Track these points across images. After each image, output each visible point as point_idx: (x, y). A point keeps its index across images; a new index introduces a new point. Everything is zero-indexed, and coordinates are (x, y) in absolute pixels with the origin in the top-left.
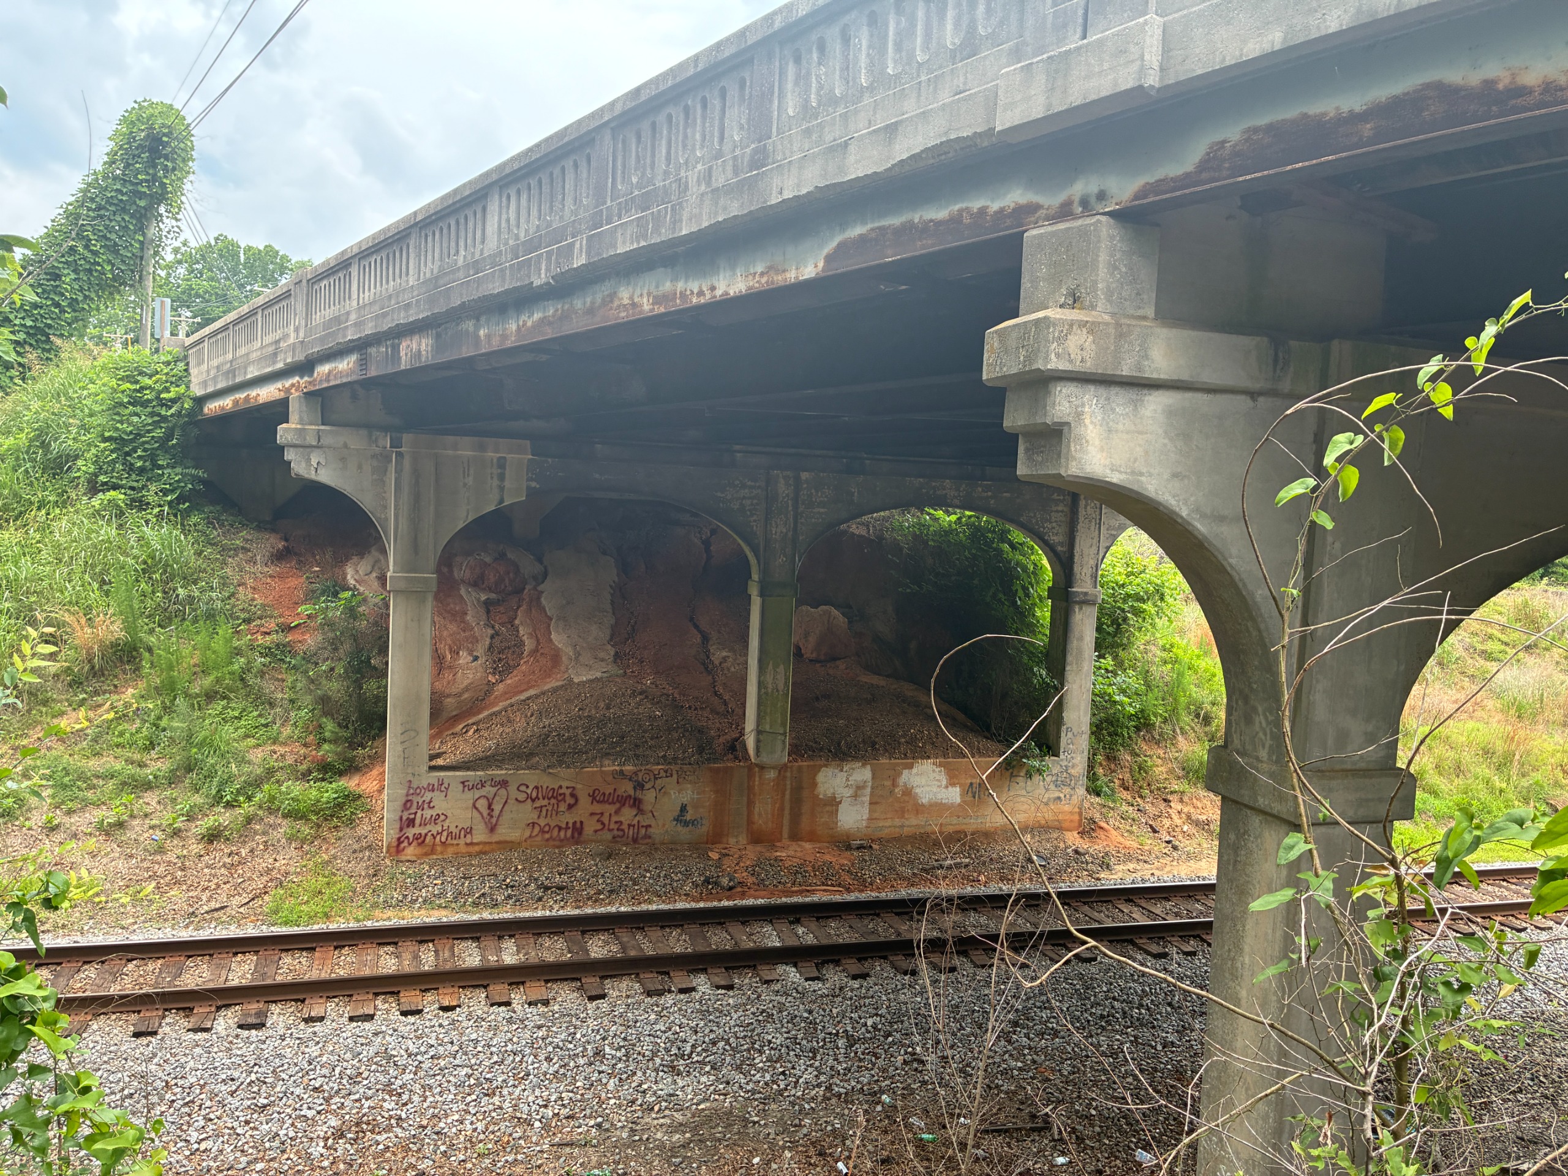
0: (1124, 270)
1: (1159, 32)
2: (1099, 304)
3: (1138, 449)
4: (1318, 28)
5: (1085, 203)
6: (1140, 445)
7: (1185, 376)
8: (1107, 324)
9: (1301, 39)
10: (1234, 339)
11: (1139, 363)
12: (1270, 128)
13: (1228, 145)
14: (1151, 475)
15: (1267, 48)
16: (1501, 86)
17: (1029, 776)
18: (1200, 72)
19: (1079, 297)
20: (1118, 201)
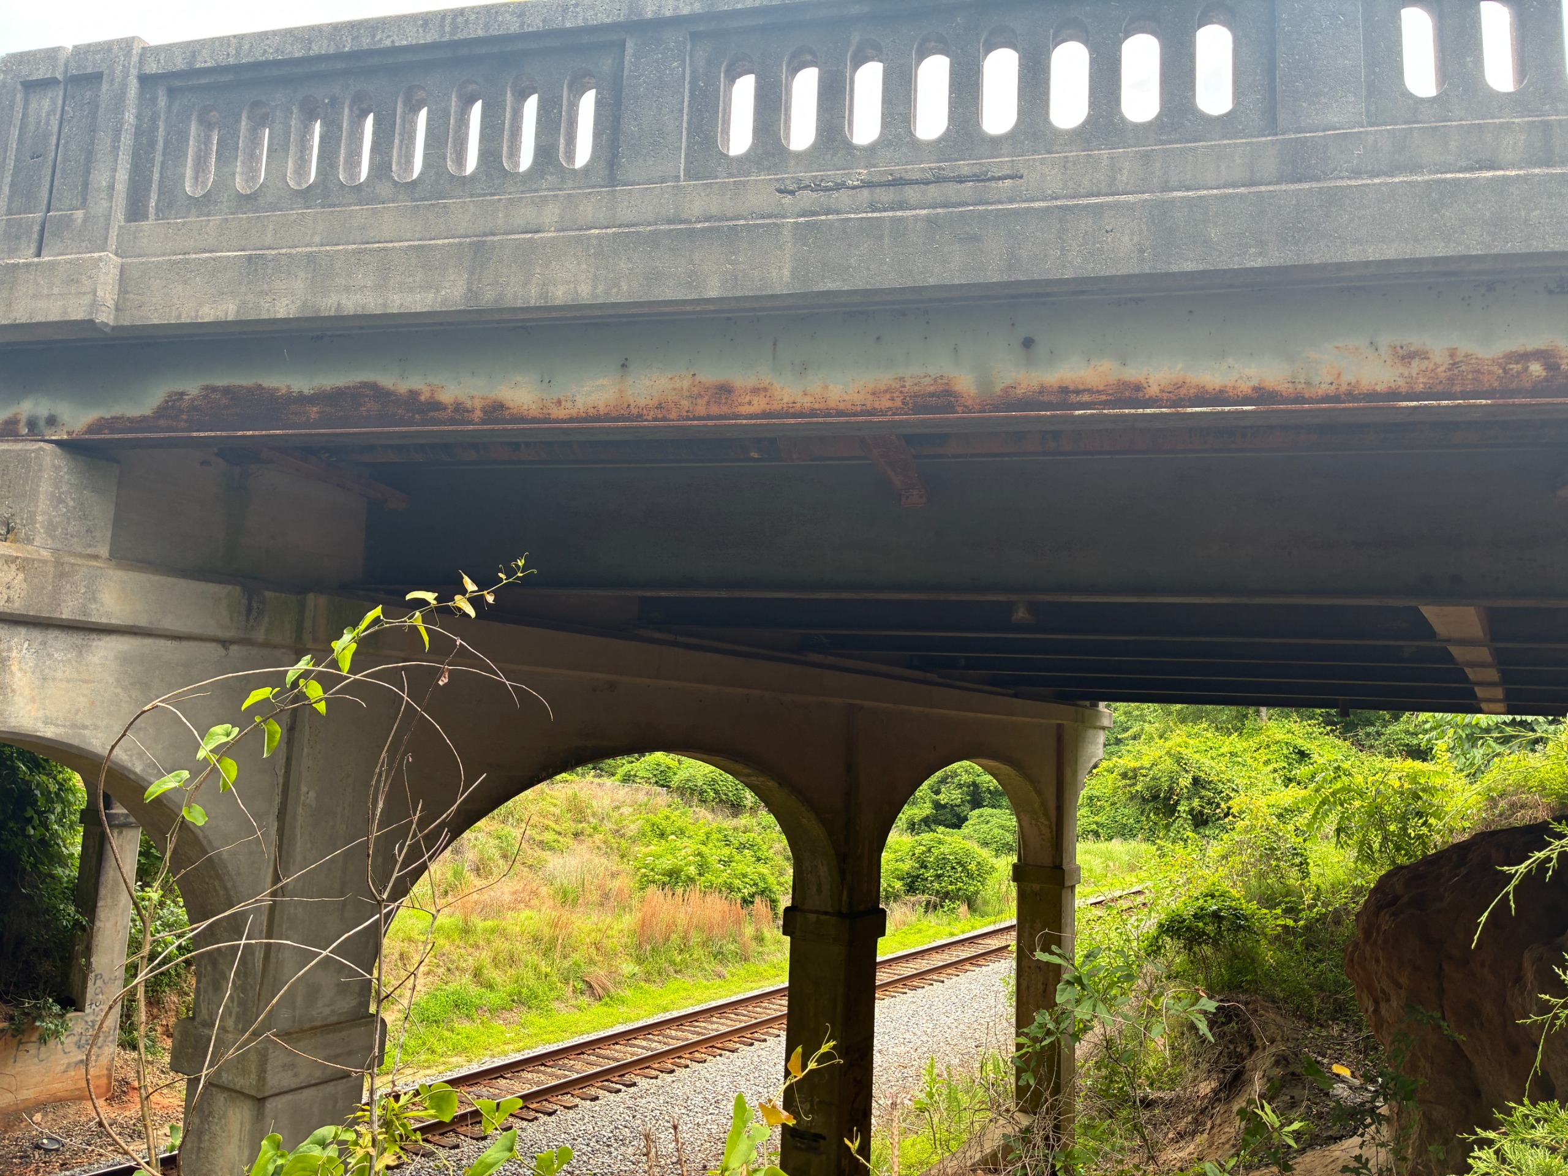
0: (71, 503)
1: (115, 272)
2: (37, 539)
3: (81, 699)
4: (268, 310)
5: (32, 424)
6: (85, 696)
7: (142, 622)
8: (44, 562)
9: (253, 316)
10: (201, 586)
11: (84, 605)
12: (227, 391)
13: (186, 397)
14: (96, 727)
15: (222, 317)
16: (423, 398)
17: (43, 1040)
18: (156, 321)
19: (13, 528)
20: (70, 430)
